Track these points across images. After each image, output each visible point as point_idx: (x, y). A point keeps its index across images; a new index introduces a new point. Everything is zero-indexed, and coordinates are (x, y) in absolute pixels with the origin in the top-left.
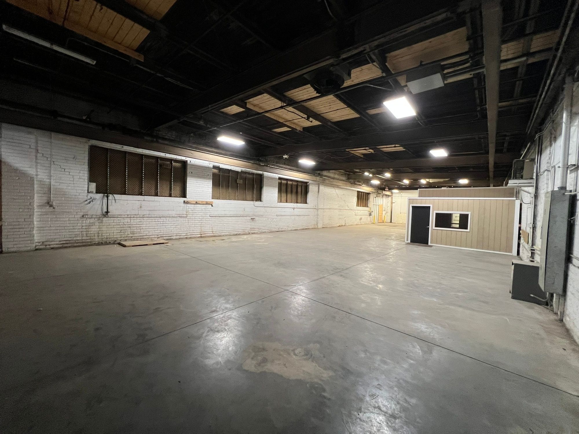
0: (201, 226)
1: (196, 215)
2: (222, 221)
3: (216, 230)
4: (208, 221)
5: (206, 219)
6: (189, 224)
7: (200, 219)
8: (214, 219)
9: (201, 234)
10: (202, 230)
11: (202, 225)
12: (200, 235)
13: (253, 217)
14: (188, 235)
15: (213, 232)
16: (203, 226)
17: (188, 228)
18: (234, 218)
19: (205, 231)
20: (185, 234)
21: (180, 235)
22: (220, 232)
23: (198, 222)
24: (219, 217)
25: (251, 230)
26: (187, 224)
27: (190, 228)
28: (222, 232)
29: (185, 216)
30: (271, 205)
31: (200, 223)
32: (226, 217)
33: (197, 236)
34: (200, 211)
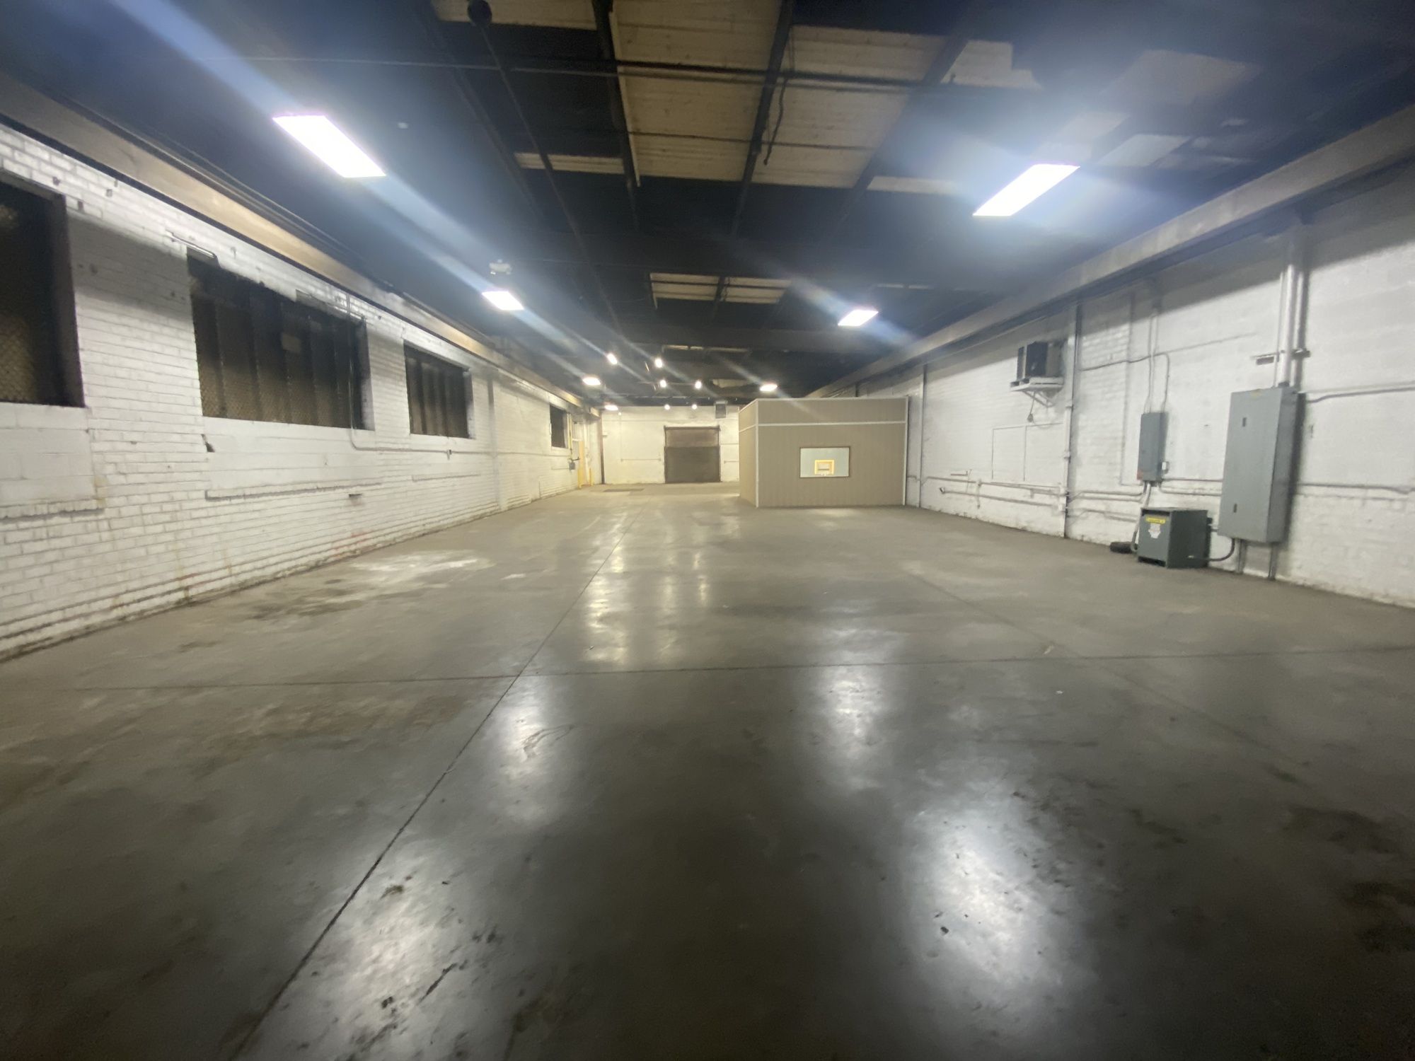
0: (177, 551)
1: (144, 499)
2: (256, 515)
3: (241, 560)
4: (204, 522)
5: (196, 514)
6: (121, 544)
7: (167, 517)
8: (228, 509)
9: (187, 589)
10: (183, 568)
11: (181, 545)
12: (181, 595)
13: (353, 491)
14: (128, 604)
15: (229, 567)
16: (186, 549)
17: (119, 568)
18: (295, 499)
19: (193, 571)
20: (108, 603)
21: (83, 609)
22: (259, 564)
23: (159, 528)
24: (245, 496)
25: (354, 540)
26: (108, 547)
27: (129, 565)
28: (265, 562)
29: (93, 505)
30: (394, 443)
31: (169, 537)
32: (270, 497)
33: (168, 603)
34: (160, 477)
